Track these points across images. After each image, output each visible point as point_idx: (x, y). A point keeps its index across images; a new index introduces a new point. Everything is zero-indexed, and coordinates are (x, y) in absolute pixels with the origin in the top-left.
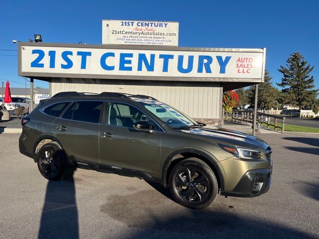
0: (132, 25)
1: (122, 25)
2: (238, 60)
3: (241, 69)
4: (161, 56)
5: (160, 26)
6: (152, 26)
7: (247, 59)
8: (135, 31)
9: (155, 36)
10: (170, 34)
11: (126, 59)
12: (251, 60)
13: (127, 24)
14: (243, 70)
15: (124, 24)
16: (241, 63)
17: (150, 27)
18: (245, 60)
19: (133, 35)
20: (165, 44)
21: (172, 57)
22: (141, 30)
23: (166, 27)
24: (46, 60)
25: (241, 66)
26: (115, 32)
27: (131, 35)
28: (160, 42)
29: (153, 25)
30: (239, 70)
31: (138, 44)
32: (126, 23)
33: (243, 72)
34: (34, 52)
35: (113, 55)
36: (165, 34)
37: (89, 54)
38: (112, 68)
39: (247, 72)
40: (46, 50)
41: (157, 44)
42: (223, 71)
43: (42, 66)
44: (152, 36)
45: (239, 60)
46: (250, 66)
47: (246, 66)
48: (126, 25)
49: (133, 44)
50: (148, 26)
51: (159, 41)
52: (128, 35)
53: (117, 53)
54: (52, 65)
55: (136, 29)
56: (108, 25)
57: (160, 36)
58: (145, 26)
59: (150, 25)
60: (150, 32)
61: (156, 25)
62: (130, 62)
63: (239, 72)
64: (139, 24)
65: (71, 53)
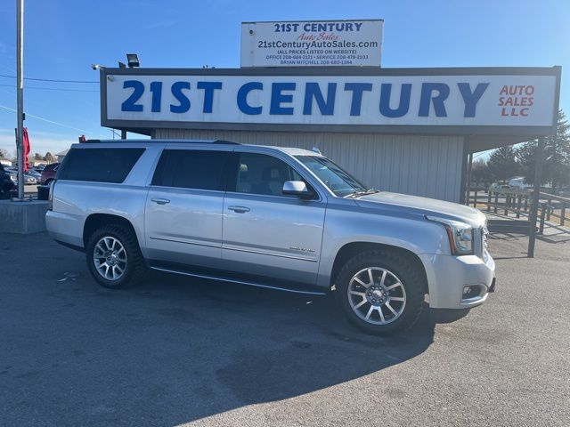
0: (295, 30)
1: (277, 30)
2: (502, 91)
3: (509, 108)
4: (348, 87)
5: (347, 30)
6: (331, 30)
7: (522, 87)
8: (299, 41)
9: (337, 49)
10: (366, 45)
11: (284, 93)
12: (530, 90)
13: (286, 28)
14: (514, 110)
15: (281, 29)
16: (510, 96)
17: (328, 33)
18: (518, 90)
19: (297, 49)
20: (356, 63)
21: (368, 87)
22: (311, 38)
23: (358, 30)
24: (146, 99)
25: (509, 101)
26: (264, 45)
27: (293, 49)
28: (347, 59)
29: (334, 27)
30: (504, 110)
31: (304, 65)
32: (283, 26)
33: (513, 114)
34: (127, 84)
35: (259, 86)
36: (357, 44)
37: (219, 85)
38: (258, 111)
39: (522, 113)
40: (147, 81)
41: (340, 65)
42: (470, 112)
43: (140, 108)
44: (332, 49)
45: (504, 90)
46: (528, 103)
47: (519, 102)
48: (283, 30)
49: (296, 65)
50: (325, 29)
51: (344, 57)
52: (288, 49)
53: (268, 81)
54: (156, 107)
55: (302, 37)
56: (251, 32)
57: (347, 48)
58: (319, 30)
59: (328, 27)
60: (327, 41)
61: (340, 28)
62: (289, 99)
63: (503, 114)
64: (308, 28)
65: (187, 85)
